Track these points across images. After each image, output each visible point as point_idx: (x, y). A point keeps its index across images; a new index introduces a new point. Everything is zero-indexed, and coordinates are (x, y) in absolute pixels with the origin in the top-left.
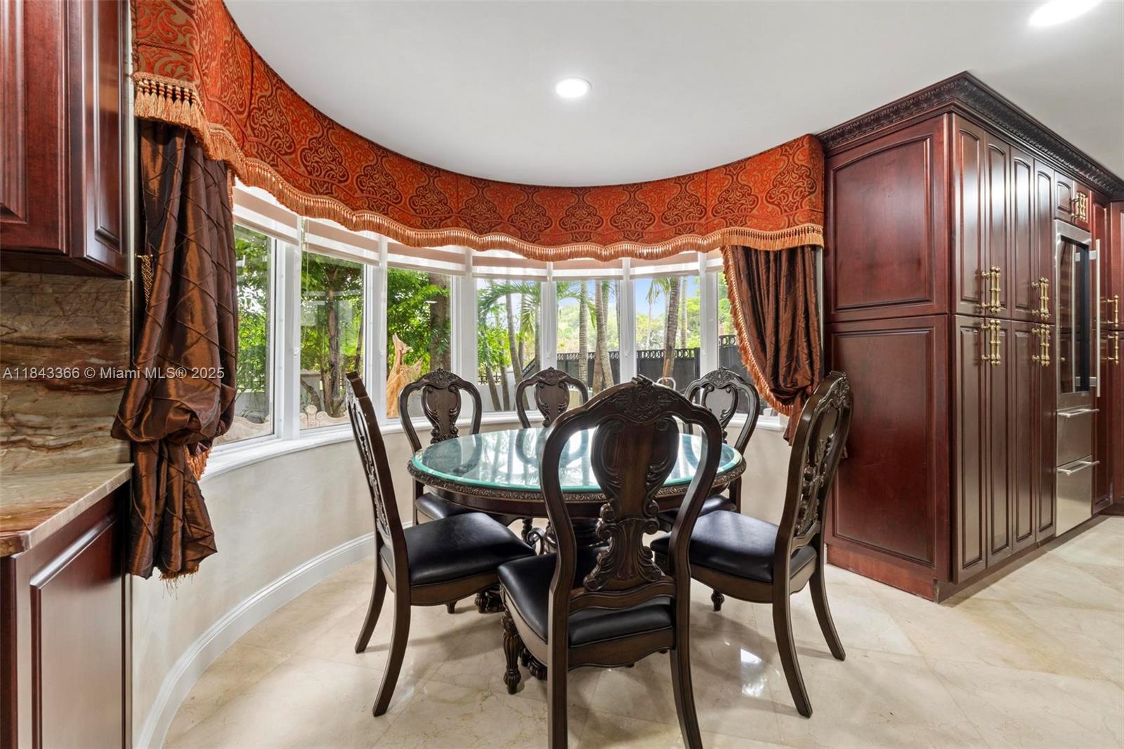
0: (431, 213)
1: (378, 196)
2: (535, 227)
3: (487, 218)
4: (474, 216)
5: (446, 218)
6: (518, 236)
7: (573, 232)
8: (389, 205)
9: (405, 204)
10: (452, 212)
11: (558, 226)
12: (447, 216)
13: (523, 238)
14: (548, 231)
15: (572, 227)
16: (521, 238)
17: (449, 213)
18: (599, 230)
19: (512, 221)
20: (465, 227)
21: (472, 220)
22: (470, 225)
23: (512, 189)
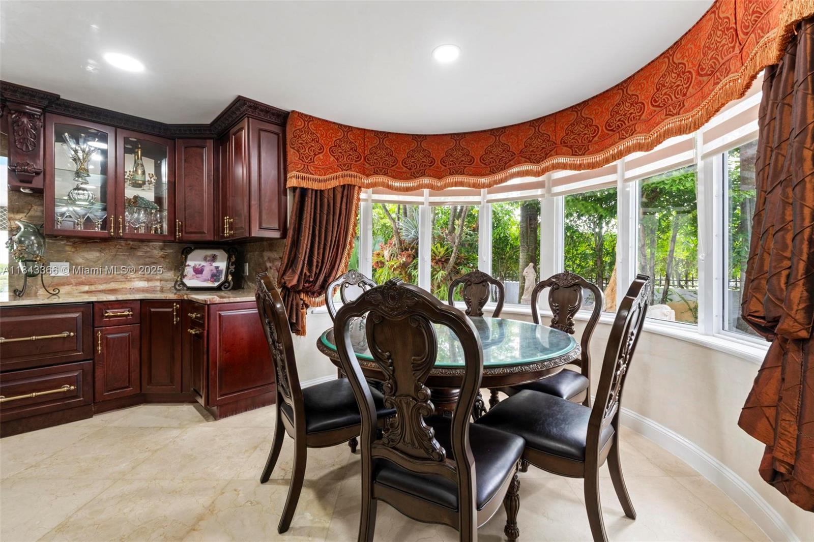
0: (497, 161)
1: (457, 165)
2: (584, 140)
3: (543, 148)
4: (532, 151)
5: (510, 161)
6: (568, 154)
7: (620, 130)
8: (465, 167)
9: (477, 162)
10: (515, 154)
11: (605, 130)
12: (511, 158)
13: (574, 154)
14: (596, 139)
15: (618, 125)
16: (573, 155)
17: (512, 156)
18: (643, 117)
19: (565, 143)
20: (526, 162)
21: (531, 155)
22: (529, 159)
23: (565, 114)
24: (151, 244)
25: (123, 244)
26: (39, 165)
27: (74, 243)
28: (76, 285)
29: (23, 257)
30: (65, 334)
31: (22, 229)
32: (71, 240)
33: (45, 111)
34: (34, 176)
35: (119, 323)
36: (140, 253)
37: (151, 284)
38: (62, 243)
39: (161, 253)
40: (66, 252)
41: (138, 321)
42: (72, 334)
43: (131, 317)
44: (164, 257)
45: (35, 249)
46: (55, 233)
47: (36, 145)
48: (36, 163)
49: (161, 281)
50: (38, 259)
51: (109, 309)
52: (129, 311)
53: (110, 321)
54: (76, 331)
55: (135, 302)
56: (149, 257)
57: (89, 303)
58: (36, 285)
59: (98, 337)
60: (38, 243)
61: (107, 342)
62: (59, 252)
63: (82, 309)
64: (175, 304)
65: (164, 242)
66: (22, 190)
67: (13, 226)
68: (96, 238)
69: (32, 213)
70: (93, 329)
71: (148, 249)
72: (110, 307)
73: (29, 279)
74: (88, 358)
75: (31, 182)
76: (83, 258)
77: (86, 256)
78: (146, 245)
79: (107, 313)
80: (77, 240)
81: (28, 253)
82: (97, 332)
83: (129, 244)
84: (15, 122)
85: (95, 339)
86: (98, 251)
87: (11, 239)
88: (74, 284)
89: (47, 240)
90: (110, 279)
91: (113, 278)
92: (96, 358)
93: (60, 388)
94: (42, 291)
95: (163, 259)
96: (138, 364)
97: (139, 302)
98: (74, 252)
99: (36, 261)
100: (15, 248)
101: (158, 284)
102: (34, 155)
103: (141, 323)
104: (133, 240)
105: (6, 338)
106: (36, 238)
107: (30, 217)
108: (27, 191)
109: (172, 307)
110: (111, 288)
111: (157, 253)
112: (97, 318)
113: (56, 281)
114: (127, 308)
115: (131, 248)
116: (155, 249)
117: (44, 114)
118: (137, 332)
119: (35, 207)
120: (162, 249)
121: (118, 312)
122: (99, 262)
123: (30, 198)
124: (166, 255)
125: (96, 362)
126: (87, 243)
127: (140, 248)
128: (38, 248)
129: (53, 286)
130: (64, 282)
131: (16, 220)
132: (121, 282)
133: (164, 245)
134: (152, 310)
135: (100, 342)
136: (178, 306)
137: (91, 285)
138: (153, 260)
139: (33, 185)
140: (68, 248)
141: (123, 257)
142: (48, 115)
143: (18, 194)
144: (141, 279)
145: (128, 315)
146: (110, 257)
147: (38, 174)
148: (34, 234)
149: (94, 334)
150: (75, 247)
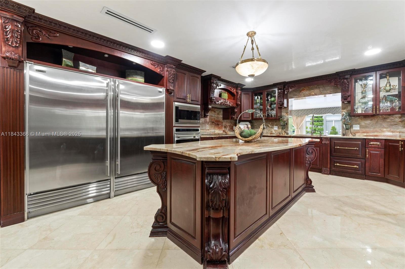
24: (394, 116)
25: (381, 117)
26: (349, 94)
27: (361, 118)
28: (362, 133)
29: (345, 123)
30: (355, 148)
31: (345, 115)
32: (360, 117)
33: (351, 75)
34: (348, 98)
35: (375, 148)
36: (388, 120)
37: (394, 134)
38: (357, 118)
39: (400, 120)
40: (358, 121)
41: (383, 148)
42: (358, 149)
43: (380, 146)
44: (401, 122)
45: (348, 121)
46: (354, 115)
47: (348, 87)
48: (348, 93)
49: (400, 132)
50: (349, 124)
51: (371, 142)
52: (379, 143)
53: (371, 146)
54: (359, 148)
55: (382, 140)
56: (393, 122)
57: (364, 139)
58: (349, 132)
59: (367, 151)
60: (349, 119)
61: (370, 154)
62: (356, 121)
63: (361, 141)
64: (400, 142)
65: (402, 115)
66: (345, 102)
67: (343, 114)
68: (370, 115)
69: (348, 109)
70: (365, 149)
71: (393, 118)
72: (371, 141)
73: (347, 130)
74: (363, 158)
75: (347, 99)
76: (364, 123)
77: (365, 122)
78: (392, 117)
79: (370, 143)
80: (362, 117)
81: (346, 122)
82: (367, 150)
83: (383, 117)
84: (343, 82)
85: (366, 152)
86: (370, 120)
87: (342, 118)
88: (361, 132)
89: (352, 117)
90: (375, 131)
91: (376, 131)
92: (366, 159)
93: (354, 166)
94: (350, 135)
95: (401, 123)
96: (383, 165)
97: (384, 140)
98: (361, 121)
99: (348, 125)
100: (343, 120)
101: (398, 134)
102: (348, 91)
103: (385, 149)
104: (385, 115)
105: (339, 147)
106: (349, 117)
107: (347, 110)
108: (346, 102)
109: (399, 143)
110: (375, 135)
111: (398, 120)
112: (366, 144)
113: (355, 131)
114: (379, 142)
115: (384, 118)
116: (396, 118)
117: (351, 76)
118: (383, 152)
119: (349, 107)
120: (400, 118)
121: (375, 143)
122: (370, 124)
123: (348, 104)
124: (403, 121)
125: (366, 160)
126: (366, 117)
127: (388, 118)
128: (349, 120)
129: (354, 133)
130: (358, 132)
131: (343, 112)
132: (380, 132)
133: (402, 116)
134: (390, 144)
135: (367, 153)
136: (402, 143)
137: (367, 133)
138: (395, 123)
139: (348, 100)
140: (359, 120)
141: (380, 122)
142: (352, 76)
143: (344, 103)
144: (389, 131)
145: (379, 145)
146: (375, 122)
147: (349, 96)
148: (348, 116)
149: (365, 150)
150: (361, 119)
